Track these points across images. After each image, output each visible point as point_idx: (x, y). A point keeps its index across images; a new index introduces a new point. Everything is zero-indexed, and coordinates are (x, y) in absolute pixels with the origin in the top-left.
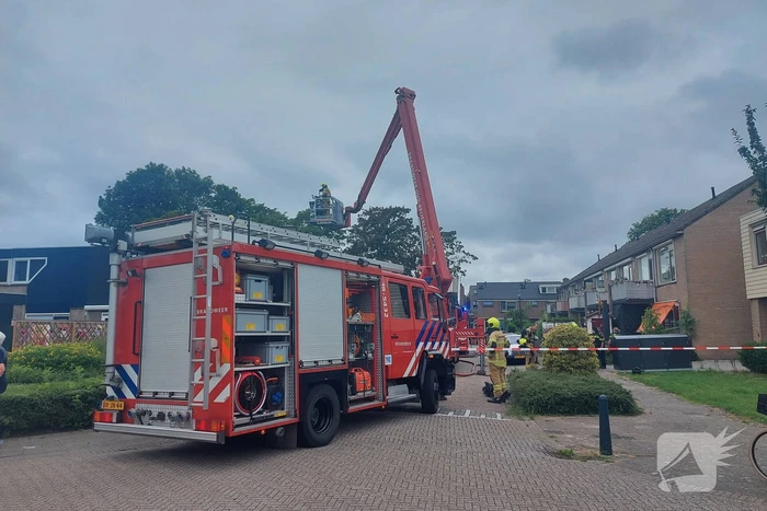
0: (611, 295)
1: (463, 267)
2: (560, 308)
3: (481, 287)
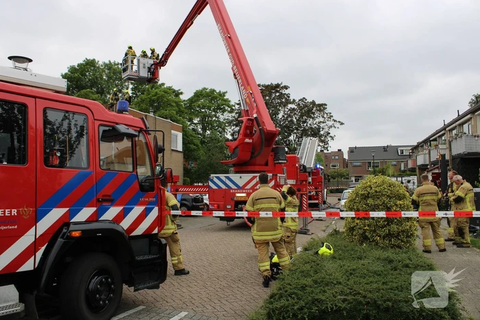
0: (450, 150)
1: (332, 132)
2: (410, 166)
3: (352, 151)
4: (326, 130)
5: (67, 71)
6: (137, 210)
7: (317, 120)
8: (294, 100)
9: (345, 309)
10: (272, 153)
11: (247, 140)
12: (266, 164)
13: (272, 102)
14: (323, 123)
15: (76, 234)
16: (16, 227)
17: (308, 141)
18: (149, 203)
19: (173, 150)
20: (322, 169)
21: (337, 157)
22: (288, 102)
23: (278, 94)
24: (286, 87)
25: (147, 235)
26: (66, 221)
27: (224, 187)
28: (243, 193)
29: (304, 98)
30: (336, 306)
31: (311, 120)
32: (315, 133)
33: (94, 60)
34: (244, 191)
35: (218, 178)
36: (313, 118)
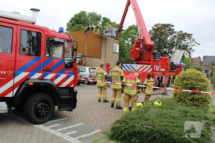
3: (204, 57)
4: (190, 47)
5: (74, 16)
6: (63, 76)
7: (187, 42)
8: (176, 32)
9: (145, 132)
10: (153, 56)
11: (137, 49)
12: (149, 61)
13: (165, 33)
14: (190, 43)
15: (31, 84)
16: (5, 79)
17: (178, 52)
18: (70, 73)
19: (114, 52)
20: (184, 65)
21: (197, 60)
22: (173, 32)
23: (168, 29)
24: (173, 26)
25: (68, 87)
26: (28, 78)
27: (128, 70)
28: (137, 73)
29: (182, 31)
30: (141, 130)
31: (184, 41)
32: (185, 48)
33: (85, 11)
34: (138, 72)
35: (126, 66)
36: (185, 40)
